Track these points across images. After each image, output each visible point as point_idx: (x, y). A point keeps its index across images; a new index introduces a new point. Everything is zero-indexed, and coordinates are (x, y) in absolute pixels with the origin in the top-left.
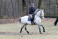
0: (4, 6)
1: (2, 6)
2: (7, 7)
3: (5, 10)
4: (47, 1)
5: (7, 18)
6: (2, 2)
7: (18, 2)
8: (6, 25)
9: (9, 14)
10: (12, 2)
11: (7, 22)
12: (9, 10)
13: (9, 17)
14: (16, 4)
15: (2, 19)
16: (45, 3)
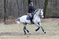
0: (10, 6)
1: (7, 6)
2: (13, 7)
3: (11, 10)
4: (54, 1)
5: (12, 19)
6: (7, 2)
7: (24, 3)
8: (12, 25)
9: (15, 14)
10: (17, 2)
11: (13, 22)
12: (14, 11)
13: (15, 17)
14: (21, 4)
15: (7, 19)
16: (51, 3)
